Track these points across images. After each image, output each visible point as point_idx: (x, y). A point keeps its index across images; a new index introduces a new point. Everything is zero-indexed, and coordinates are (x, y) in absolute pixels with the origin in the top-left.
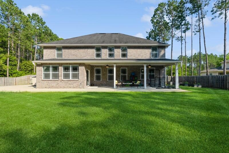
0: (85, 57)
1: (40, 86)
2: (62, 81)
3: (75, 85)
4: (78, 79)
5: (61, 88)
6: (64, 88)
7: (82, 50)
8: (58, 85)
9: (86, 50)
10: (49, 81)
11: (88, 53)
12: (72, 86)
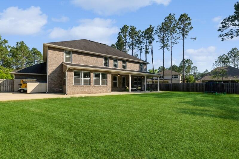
0: (96, 65)
1: (71, 92)
2: (94, 87)
3: (104, 90)
4: (106, 85)
5: (92, 93)
6: (95, 93)
7: (92, 57)
8: (89, 91)
9: (96, 58)
10: (81, 87)
11: (98, 62)
12: (102, 91)
